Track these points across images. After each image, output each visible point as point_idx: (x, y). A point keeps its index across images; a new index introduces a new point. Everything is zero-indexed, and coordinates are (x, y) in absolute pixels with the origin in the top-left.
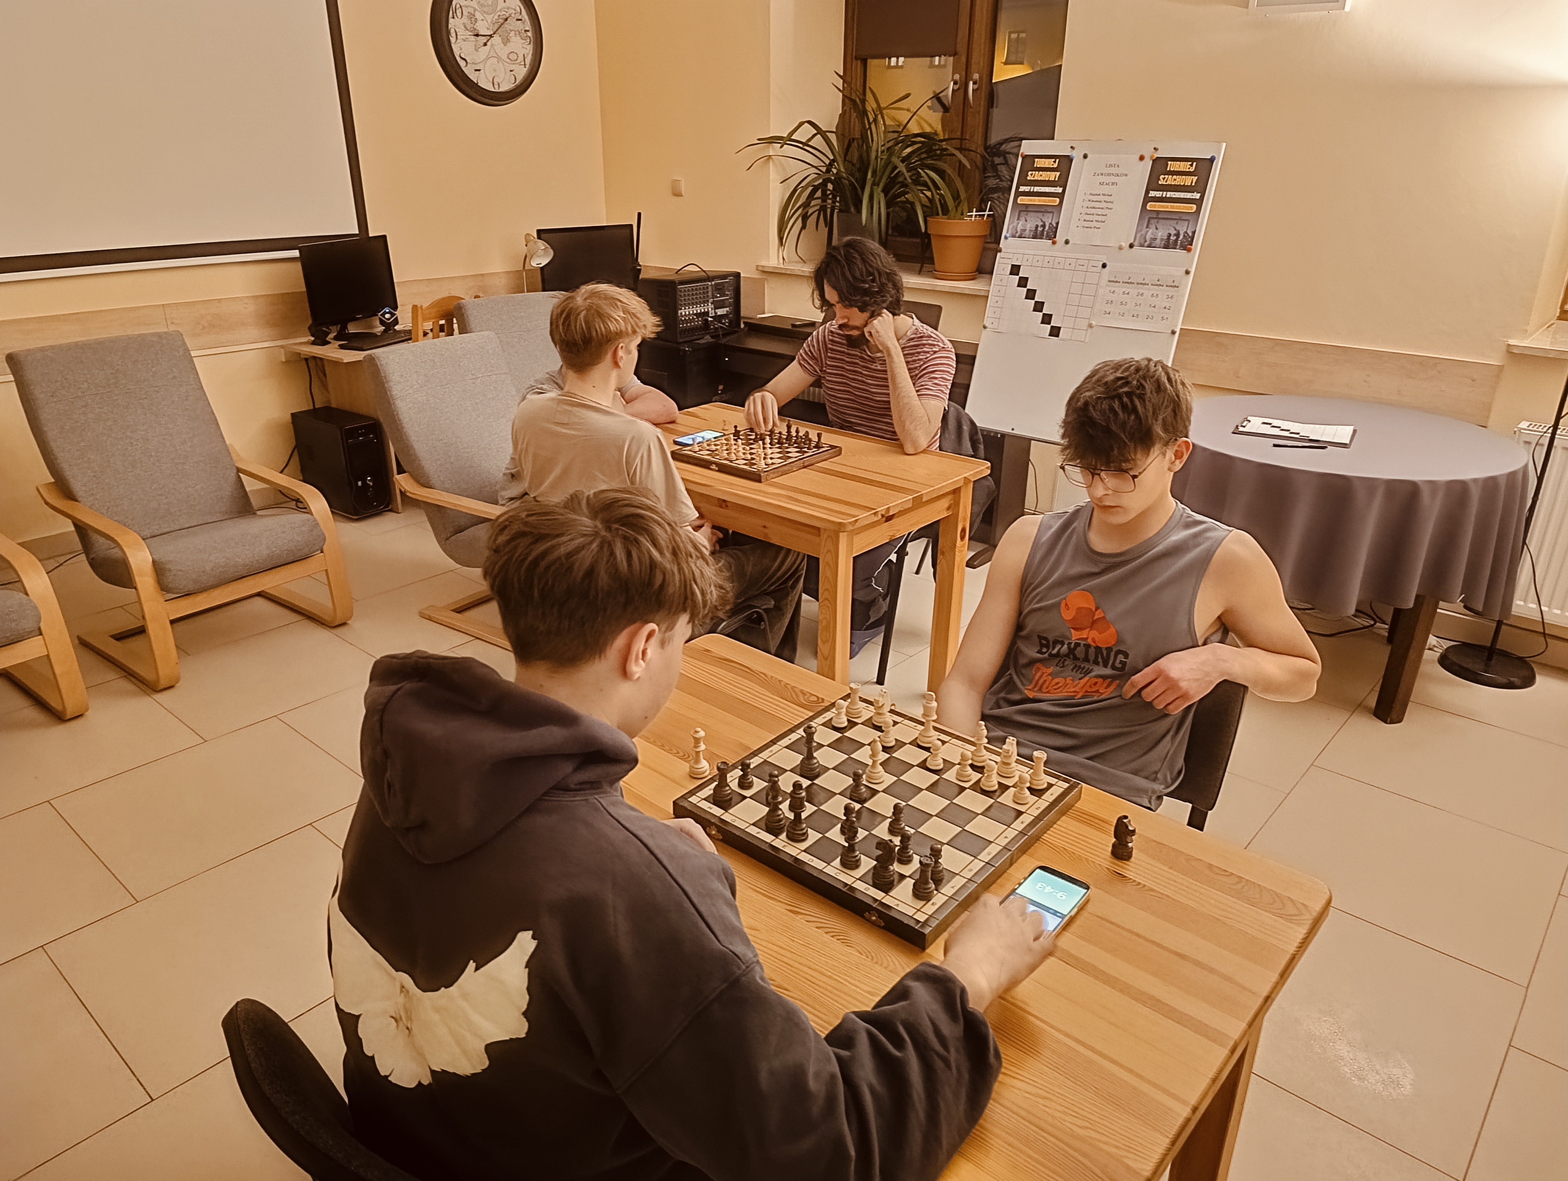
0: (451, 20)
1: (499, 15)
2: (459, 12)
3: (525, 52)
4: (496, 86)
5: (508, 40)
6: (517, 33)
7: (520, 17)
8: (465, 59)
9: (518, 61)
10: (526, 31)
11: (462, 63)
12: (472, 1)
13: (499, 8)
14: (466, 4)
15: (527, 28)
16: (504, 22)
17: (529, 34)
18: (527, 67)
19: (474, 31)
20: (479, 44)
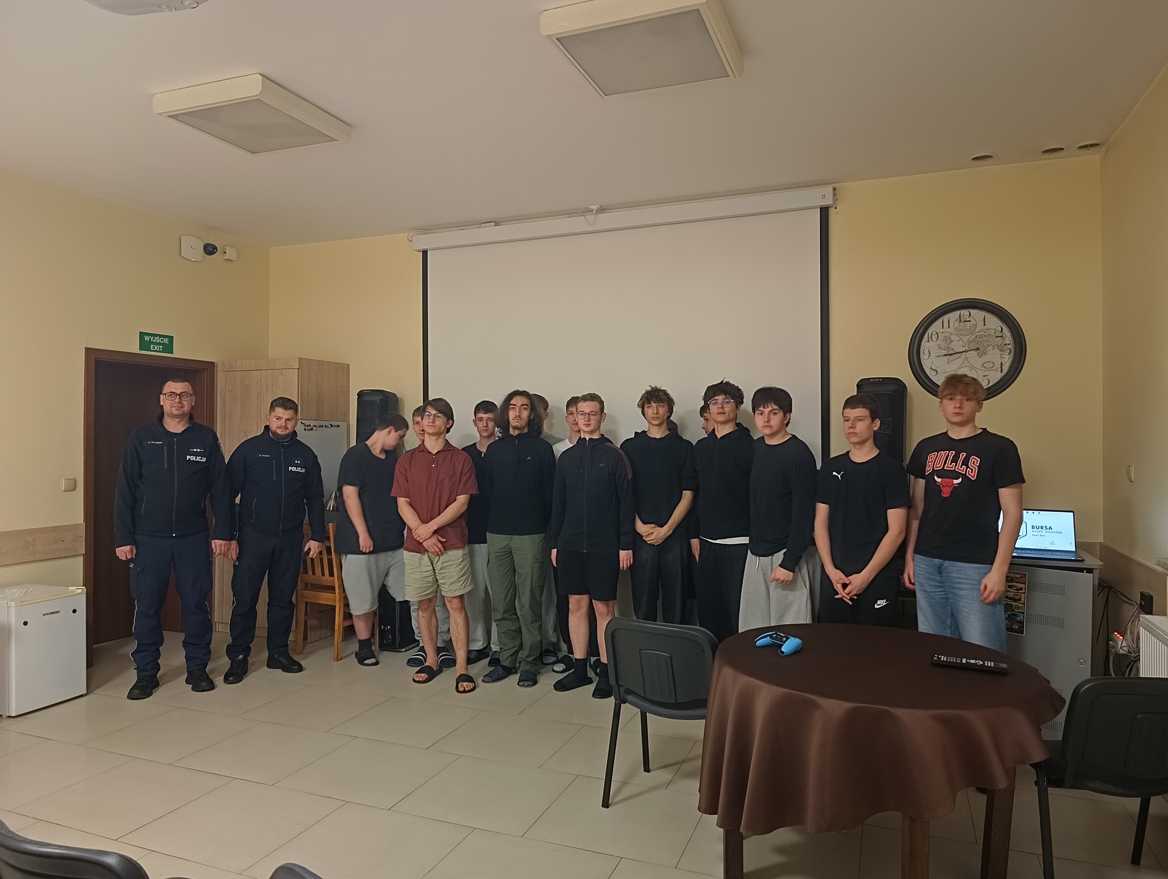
0: (926, 343)
1: (978, 335)
2: (934, 338)
3: (1004, 360)
5: (985, 353)
6: (996, 347)
7: (1001, 335)
8: (936, 371)
9: (993, 368)
10: (1006, 345)
11: (932, 374)
12: (949, 327)
13: (976, 331)
14: (943, 330)
15: (1009, 343)
16: (981, 340)
17: (1010, 347)
18: (1005, 372)
19: (948, 349)
20: (953, 358)
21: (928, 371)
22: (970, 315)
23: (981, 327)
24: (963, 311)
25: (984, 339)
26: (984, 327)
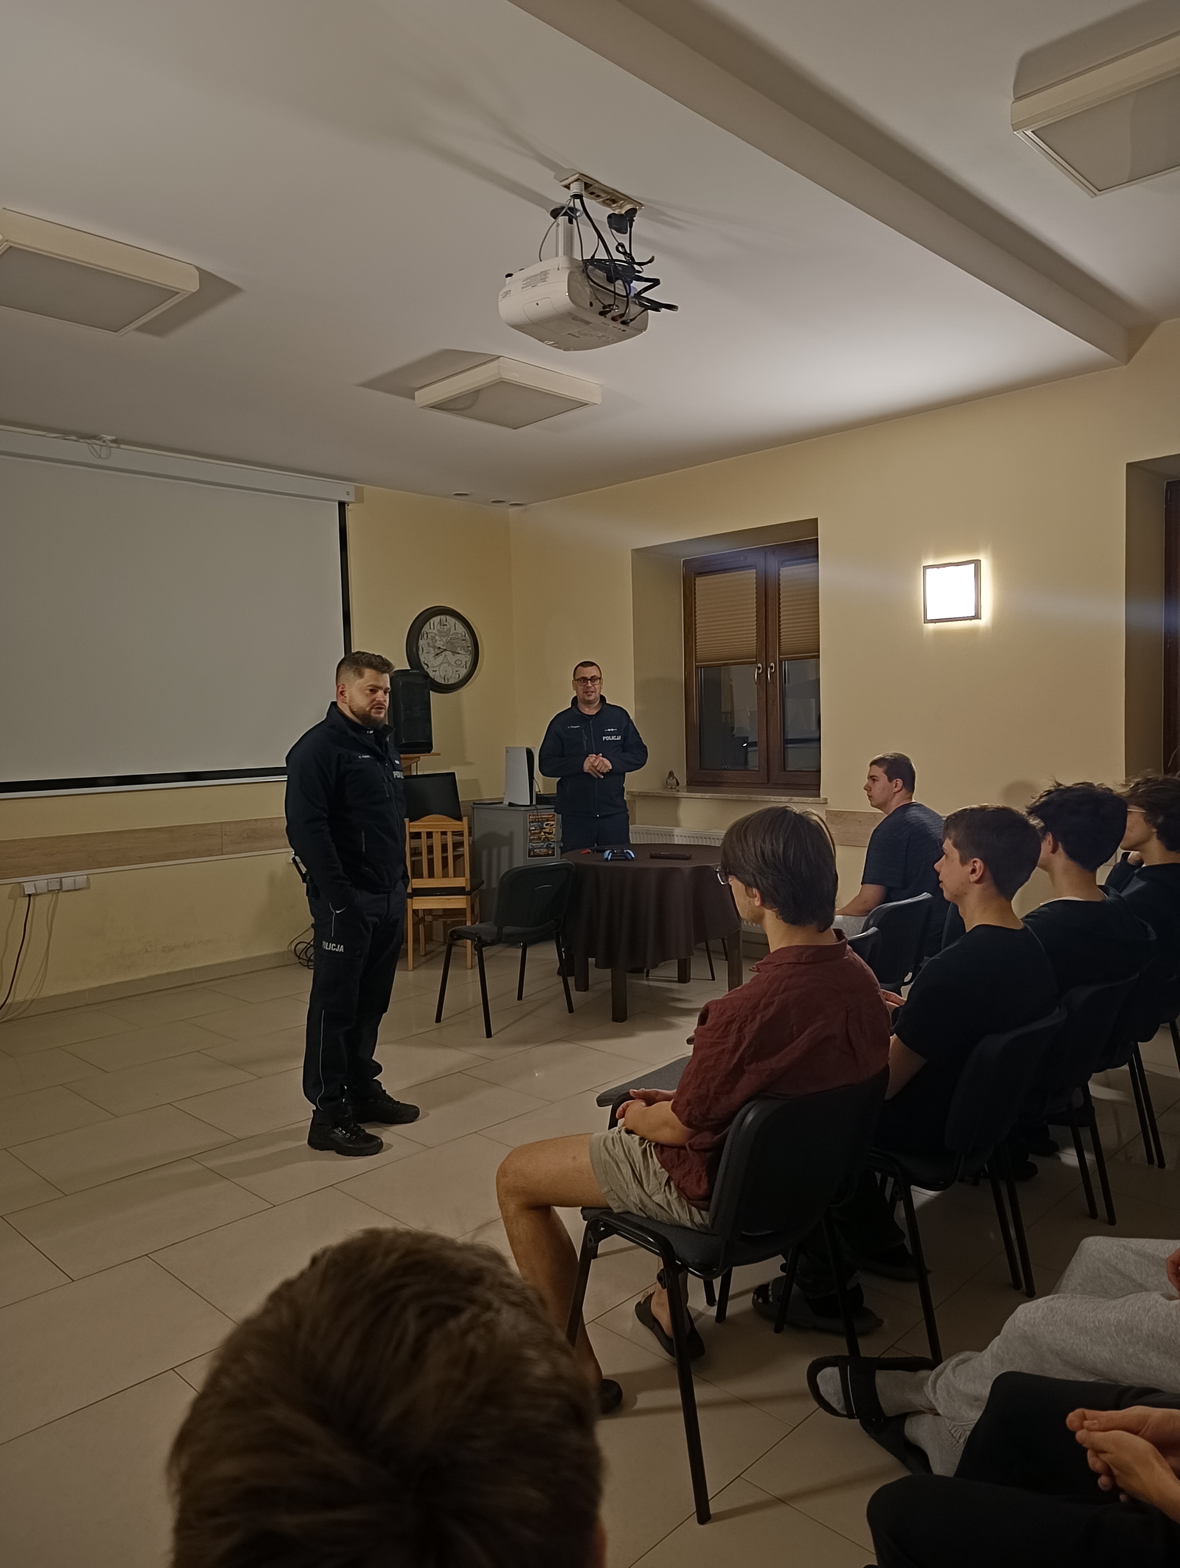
0: (420, 641)
1: (451, 638)
2: (425, 636)
3: (467, 659)
4: (446, 681)
5: (456, 653)
6: (462, 648)
7: (465, 638)
8: (427, 665)
10: (468, 647)
11: (425, 667)
12: (434, 629)
13: (450, 632)
14: (430, 631)
15: (469, 645)
16: (454, 641)
17: (470, 649)
18: (467, 668)
19: (434, 647)
20: (437, 654)
21: (423, 664)
22: (446, 621)
23: (453, 631)
24: (442, 616)
25: (456, 641)
26: (455, 631)
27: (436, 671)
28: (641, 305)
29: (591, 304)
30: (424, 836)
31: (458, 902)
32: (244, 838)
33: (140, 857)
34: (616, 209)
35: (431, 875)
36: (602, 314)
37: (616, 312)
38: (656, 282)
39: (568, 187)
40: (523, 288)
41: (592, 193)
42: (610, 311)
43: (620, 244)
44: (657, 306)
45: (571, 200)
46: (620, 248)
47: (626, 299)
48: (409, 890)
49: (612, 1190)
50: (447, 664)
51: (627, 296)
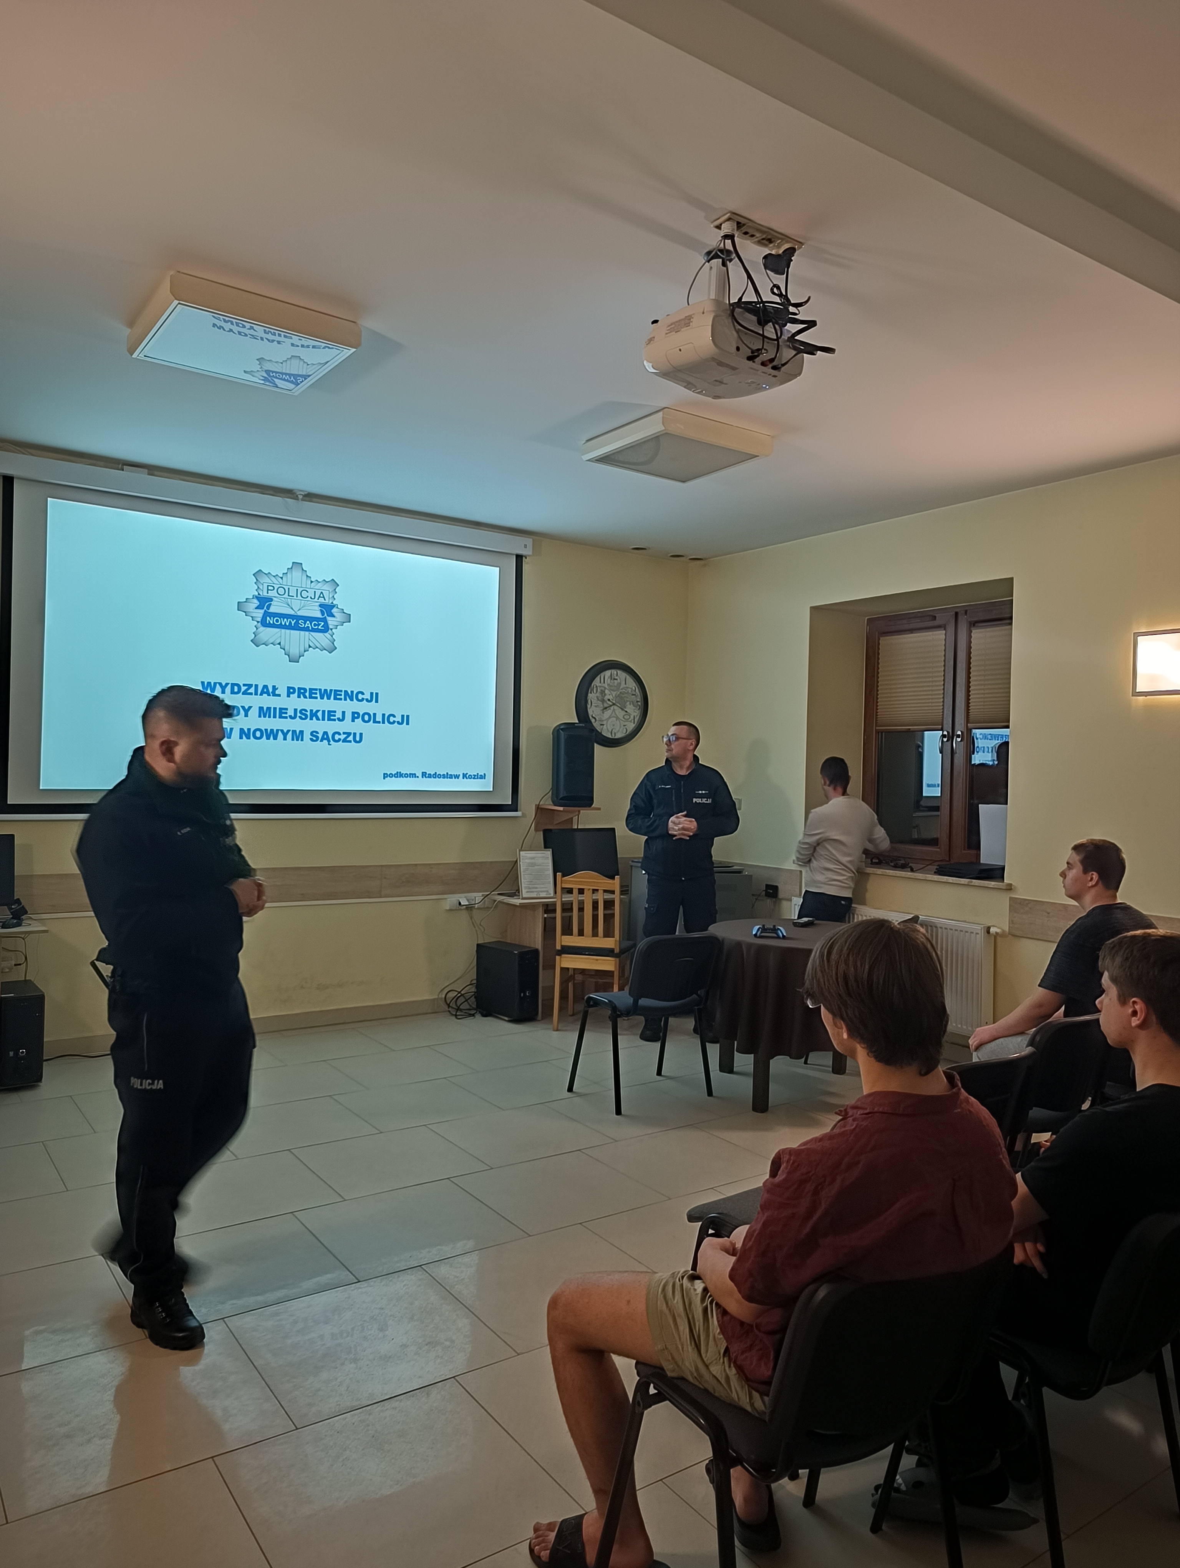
0: (589, 694)
1: (621, 692)
2: (595, 690)
3: (636, 714)
4: (613, 735)
5: (625, 707)
6: (631, 702)
7: (635, 693)
8: (595, 719)
10: (637, 702)
11: (593, 720)
12: (604, 682)
13: (621, 688)
14: (600, 685)
15: (638, 700)
16: (623, 696)
17: (639, 703)
18: (636, 723)
19: (603, 701)
20: (606, 708)
21: (591, 717)
22: (617, 675)
23: (623, 685)
24: (613, 671)
25: (625, 695)
26: (625, 686)
27: (603, 725)
28: (795, 348)
29: (738, 349)
30: (575, 892)
31: (607, 964)
32: (403, 882)
33: (302, 894)
34: (773, 249)
35: (581, 933)
36: (750, 358)
37: (765, 356)
38: (812, 324)
39: (719, 227)
40: (667, 334)
41: (746, 233)
42: (758, 356)
43: (775, 286)
44: (812, 349)
45: (721, 241)
46: (775, 290)
47: (776, 342)
48: (558, 947)
49: (667, 1348)
50: (615, 719)
51: (777, 340)
